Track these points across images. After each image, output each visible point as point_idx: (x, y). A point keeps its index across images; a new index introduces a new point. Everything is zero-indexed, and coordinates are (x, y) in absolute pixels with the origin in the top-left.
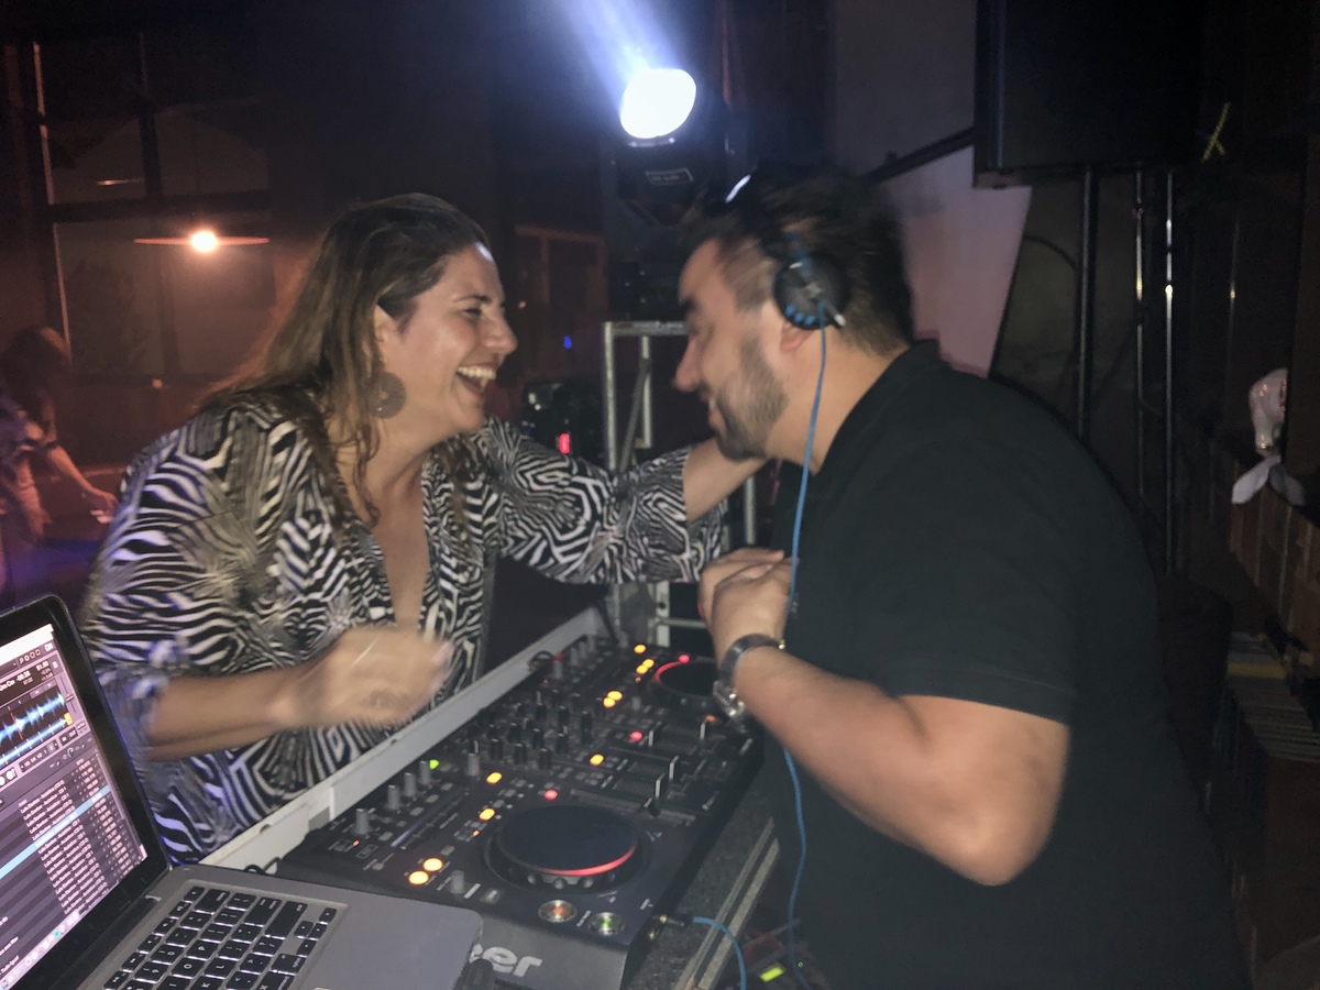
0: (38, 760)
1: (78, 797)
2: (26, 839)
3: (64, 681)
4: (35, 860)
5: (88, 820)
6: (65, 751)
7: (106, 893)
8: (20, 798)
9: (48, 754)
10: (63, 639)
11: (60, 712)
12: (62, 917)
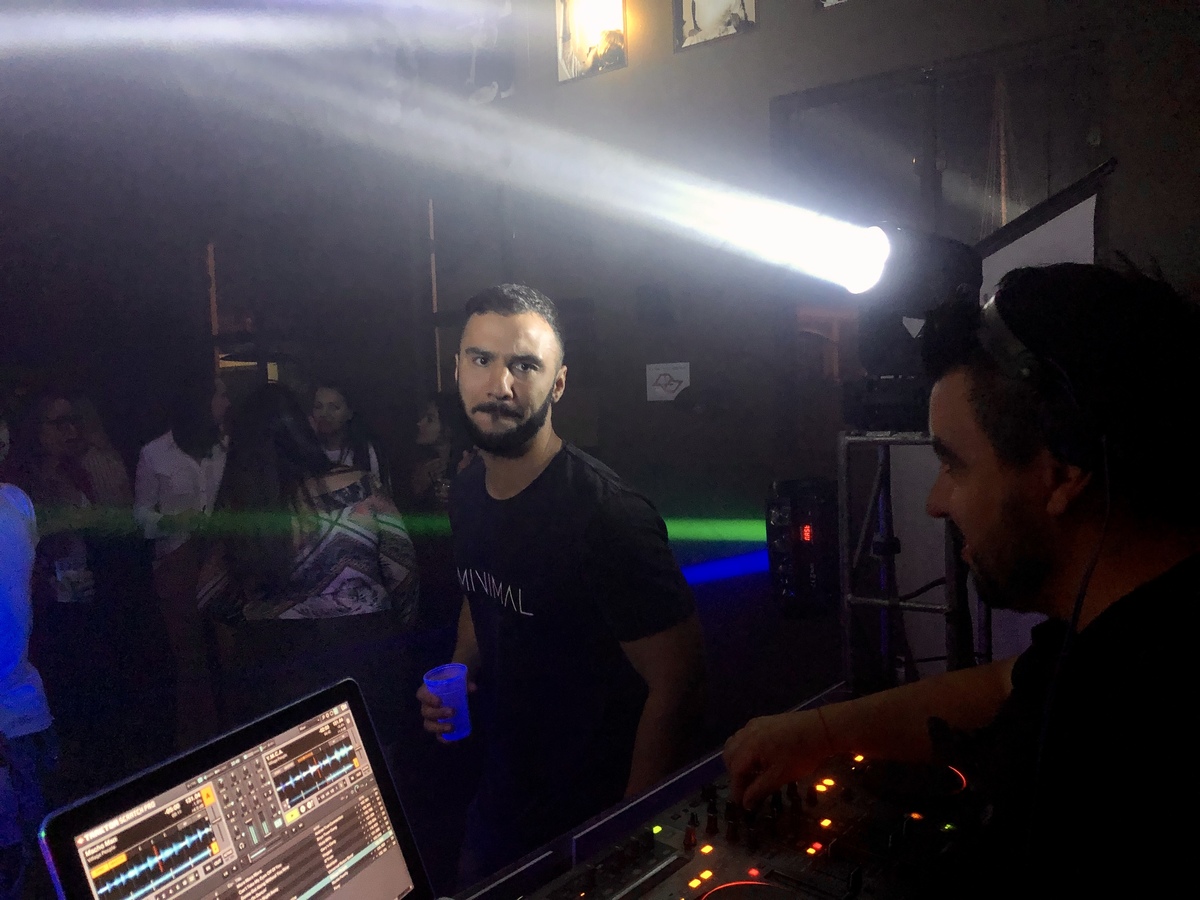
0: (331, 794)
3: (354, 733)
6: (352, 788)
8: (314, 824)
9: (339, 789)
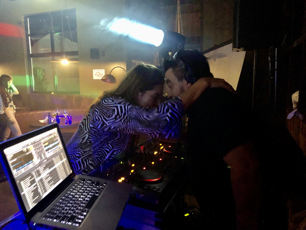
0: (55, 152)
1: (62, 159)
2: (54, 165)
3: (59, 138)
4: (55, 169)
5: (63, 163)
6: (59, 151)
7: (66, 177)
8: (53, 158)
9: (57, 151)
10: (59, 131)
11: (58, 144)
12: (59, 180)
